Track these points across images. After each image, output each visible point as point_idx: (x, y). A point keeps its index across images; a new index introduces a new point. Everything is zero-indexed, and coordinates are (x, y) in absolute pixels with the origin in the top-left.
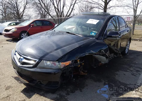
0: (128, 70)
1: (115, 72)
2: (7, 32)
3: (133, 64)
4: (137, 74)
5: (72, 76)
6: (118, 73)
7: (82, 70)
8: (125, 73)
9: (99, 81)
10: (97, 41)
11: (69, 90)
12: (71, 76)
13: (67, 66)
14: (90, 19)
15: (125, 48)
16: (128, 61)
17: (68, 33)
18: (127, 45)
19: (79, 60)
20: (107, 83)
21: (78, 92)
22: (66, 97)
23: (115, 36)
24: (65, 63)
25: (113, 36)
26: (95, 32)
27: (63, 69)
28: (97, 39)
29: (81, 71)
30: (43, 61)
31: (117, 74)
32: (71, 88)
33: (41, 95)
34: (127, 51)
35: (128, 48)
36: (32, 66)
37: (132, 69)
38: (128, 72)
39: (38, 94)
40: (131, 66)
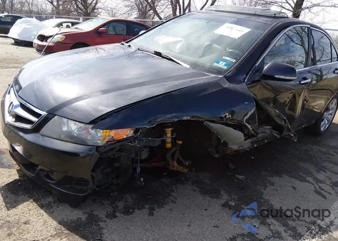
0: (308, 179)
1: (269, 178)
2: (42, 41)
3: (331, 162)
4: (330, 193)
5: (138, 170)
6: (276, 180)
7: (178, 159)
8: (298, 183)
9: (215, 194)
10: (227, 85)
11: (121, 205)
12: (135, 169)
13: (119, 141)
14: (227, 25)
15: (320, 117)
16: (320, 151)
17: (158, 54)
18: (327, 109)
19: (172, 131)
20: (233, 204)
21: (141, 215)
22: (102, 224)
23: (282, 77)
24: (113, 133)
25: (277, 76)
26: (228, 59)
27: (104, 146)
28: (229, 79)
29: (173, 159)
30: (56, 117)
31: (272, 184)
32: (131, 200)
33: (42, 207)
34: (324, 126)
35: (330, 117)
36: (28, 126)
37: (321, 176)
38: (308, 182)
39: (36, 201)
40: (321, 169)
